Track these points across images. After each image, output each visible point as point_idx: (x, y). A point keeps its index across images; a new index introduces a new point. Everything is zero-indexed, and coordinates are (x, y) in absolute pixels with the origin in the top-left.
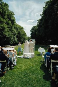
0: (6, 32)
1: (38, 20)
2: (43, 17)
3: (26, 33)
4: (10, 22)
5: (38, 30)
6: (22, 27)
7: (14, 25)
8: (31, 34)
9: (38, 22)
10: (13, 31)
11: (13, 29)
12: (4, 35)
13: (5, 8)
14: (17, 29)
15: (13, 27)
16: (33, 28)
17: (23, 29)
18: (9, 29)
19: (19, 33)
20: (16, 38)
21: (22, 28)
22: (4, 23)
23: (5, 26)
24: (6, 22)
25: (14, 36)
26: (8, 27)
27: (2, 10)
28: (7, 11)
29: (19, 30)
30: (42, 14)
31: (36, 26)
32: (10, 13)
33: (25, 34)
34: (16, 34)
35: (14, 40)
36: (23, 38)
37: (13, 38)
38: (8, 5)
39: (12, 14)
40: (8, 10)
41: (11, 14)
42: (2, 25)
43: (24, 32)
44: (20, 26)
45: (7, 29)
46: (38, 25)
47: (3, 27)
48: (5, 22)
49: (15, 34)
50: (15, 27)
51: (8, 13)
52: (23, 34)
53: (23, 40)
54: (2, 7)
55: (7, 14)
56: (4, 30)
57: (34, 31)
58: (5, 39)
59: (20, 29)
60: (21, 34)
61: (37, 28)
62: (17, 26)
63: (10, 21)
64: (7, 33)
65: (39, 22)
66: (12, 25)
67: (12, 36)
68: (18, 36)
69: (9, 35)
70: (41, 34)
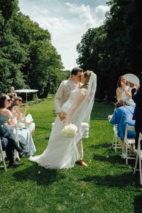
3: (59, 57)
5: (109, 45)
6: (46, 32)
7: (12, 20)
8: (80, 60)
10: (8, 43)
11: (10, 37)
14: (24, 39)
15: (9, 30)
16: (90, 38)
17: (50, 39)
19: (34, 54)
20: (19, 73)
21: (45, 36)
25: (15, 66)
29: (33, 43)
31: (100, 29)
33: (54, 60)
34: (20, 56)
36: (47, 77)
37: (8, 74)
43: (51, 51)
44: (37, 26)
46: (108, 23)
49: (16, 59)
50: (15, 31)
52: (48, 58)
53: (48, 84)
59: (38, 39)
60: (40, 57)
61: (105, 35)
67: (4, 64)
68: (27, 65)
70: (119, 59)
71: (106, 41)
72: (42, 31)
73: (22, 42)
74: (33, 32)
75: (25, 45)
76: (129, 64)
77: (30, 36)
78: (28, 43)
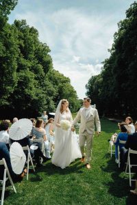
0: (31, 89)
1: (103, 63)
2: (113, 55)
3: (75, 92)
4: (40, 67)
5: (104, 84)
6: (68, 78)
7: (49, 73)
8: (88, 93)
9: (103, 65)
10: (46, 86)
11: (47, 82)
12: (26, 95)
13: (31, 37)
15: (47, 79)
16: (93, 81)
17: (69, 81)
18: (37, 82)
19: (60, 91)
20: (52, 102)
21: (67, 80)
22: (28, 69)
23: (30, 75)
24: (32, 67)
25: (49, 98)
26: (36, 79)
27: (24, 43)
28: (34, 43)
29: (60, 84)
30: (113, 49)
31: (98, 76)
32: (42, 48)
33: (73, 93)
34: (53, 92)
35: (49, 108)
37: (45, 102)
38: (36, 31)
39: (46, 50)
40: (36, 41)
41: (44, 49)
42: (24, 74)
43: (71, 89)
44: (63, 75)
45: (33, 82)
46: (103, 73)
47: (25, 78)
48: (29, 67)
49: (50, 94)
50: (50, 79)
51: (37, 48)
52: (69, 93)
54: (25, 36)
55: (34, 49)
56: (26, 83)
57: (94, 87)
58: (29, 105)
59: (63, 82)
60: (64, 92)
61: (102, 79)
62: (57, 77)
63: (39, 65)
64: (34, 91)
65: (105, 66)
66: (43, 74)
67: (43, 97)
68: (57, 97)
69: (37, 96)
70: (110, 92)
72: (65, 78)
73: (54, 85)
74: (61, 79)
76: (117, 95)
77: (59, 81)
78: (57, 85)
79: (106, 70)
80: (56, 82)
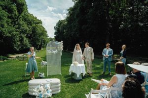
1: (68, 10)
3: (46, 32)
5: (68, 27)
6: (40, 20)
7: (23, 14)
8: (56, 33)
9: (68, 12)
10: (20, 25)
11: (21, 22)
15: (21, 19)
16: (60, 24)
17: (41, 23)
18: (10, 20)
19: (34, 30)
20: (25, 39)
25: (23, 36)
26: (9, 17)
29: (34, 25)
31: (64, 20)
33: (44, 33)
34: (26, 31)
36: (41, 40)
43: (42, 29)
44: (36, 18)
46: (68, 18)
49: (24, 32)
50: (25, 20)
52: (40, 32)
53: (41, 44)
57: (60, 28)
59: (36, 23)
60: (37, 32)
61: (66, 22)
63: (13, 5)
66: (18, 14)
67: (16, 34)
68: (31, 35)
69: (10, 33)
70: (73, 33)
71: (67, 25)
72: (38, 20)
73: (28, 25)
74: (34, 21)
75: (30, 26)
76: (78, 35)
77: (32, 22)
78: (31, 25)
79: (70, 15)
80: (30, 23)
